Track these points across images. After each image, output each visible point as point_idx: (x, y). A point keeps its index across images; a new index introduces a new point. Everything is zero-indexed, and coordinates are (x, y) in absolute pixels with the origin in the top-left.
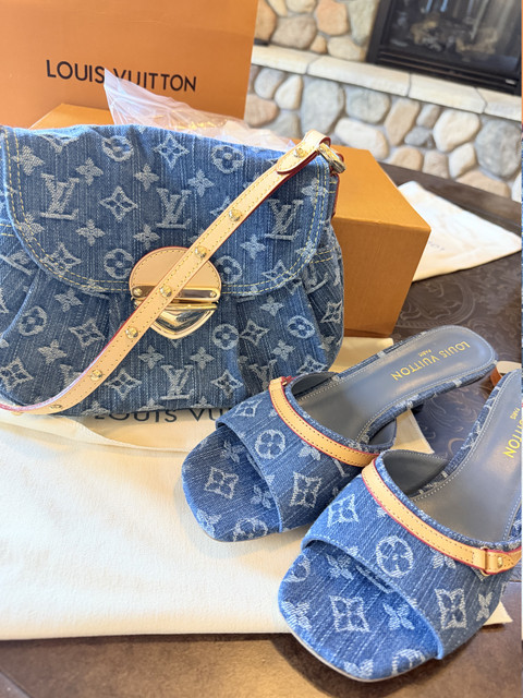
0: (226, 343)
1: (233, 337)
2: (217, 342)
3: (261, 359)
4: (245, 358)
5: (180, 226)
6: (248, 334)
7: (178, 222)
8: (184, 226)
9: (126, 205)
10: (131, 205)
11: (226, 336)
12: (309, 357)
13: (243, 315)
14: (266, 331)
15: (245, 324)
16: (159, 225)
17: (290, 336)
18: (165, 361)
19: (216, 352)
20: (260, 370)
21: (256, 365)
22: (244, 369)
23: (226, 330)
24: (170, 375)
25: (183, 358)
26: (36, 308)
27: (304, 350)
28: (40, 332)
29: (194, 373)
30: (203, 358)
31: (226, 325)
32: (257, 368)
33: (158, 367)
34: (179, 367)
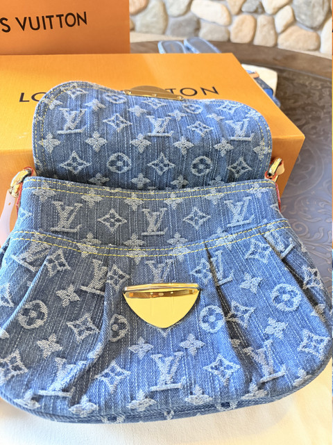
0: (213, 325)
1: (219, 317)
2: (205, 326)
3: (255, 341)
4: (237, 342)
6: (234, 316)
11: (212, 319)
14: (252, 309)
15: (230, 305)
17: (278, 312)
18: (155, 351)
19: (206, 337)
20: (257, 354)
21: (250, 348)
22: (239, 353)
23: (211, 312)
24: (160, 363)
25: (172, 346)
26: (38, 301)
27: (297, 324)
28: (40, 326)
29: (184, 360)
30: (193, 344)
31: (210, 307)
32: (253, 351)
33: (148, 356)
34: (169, 355)
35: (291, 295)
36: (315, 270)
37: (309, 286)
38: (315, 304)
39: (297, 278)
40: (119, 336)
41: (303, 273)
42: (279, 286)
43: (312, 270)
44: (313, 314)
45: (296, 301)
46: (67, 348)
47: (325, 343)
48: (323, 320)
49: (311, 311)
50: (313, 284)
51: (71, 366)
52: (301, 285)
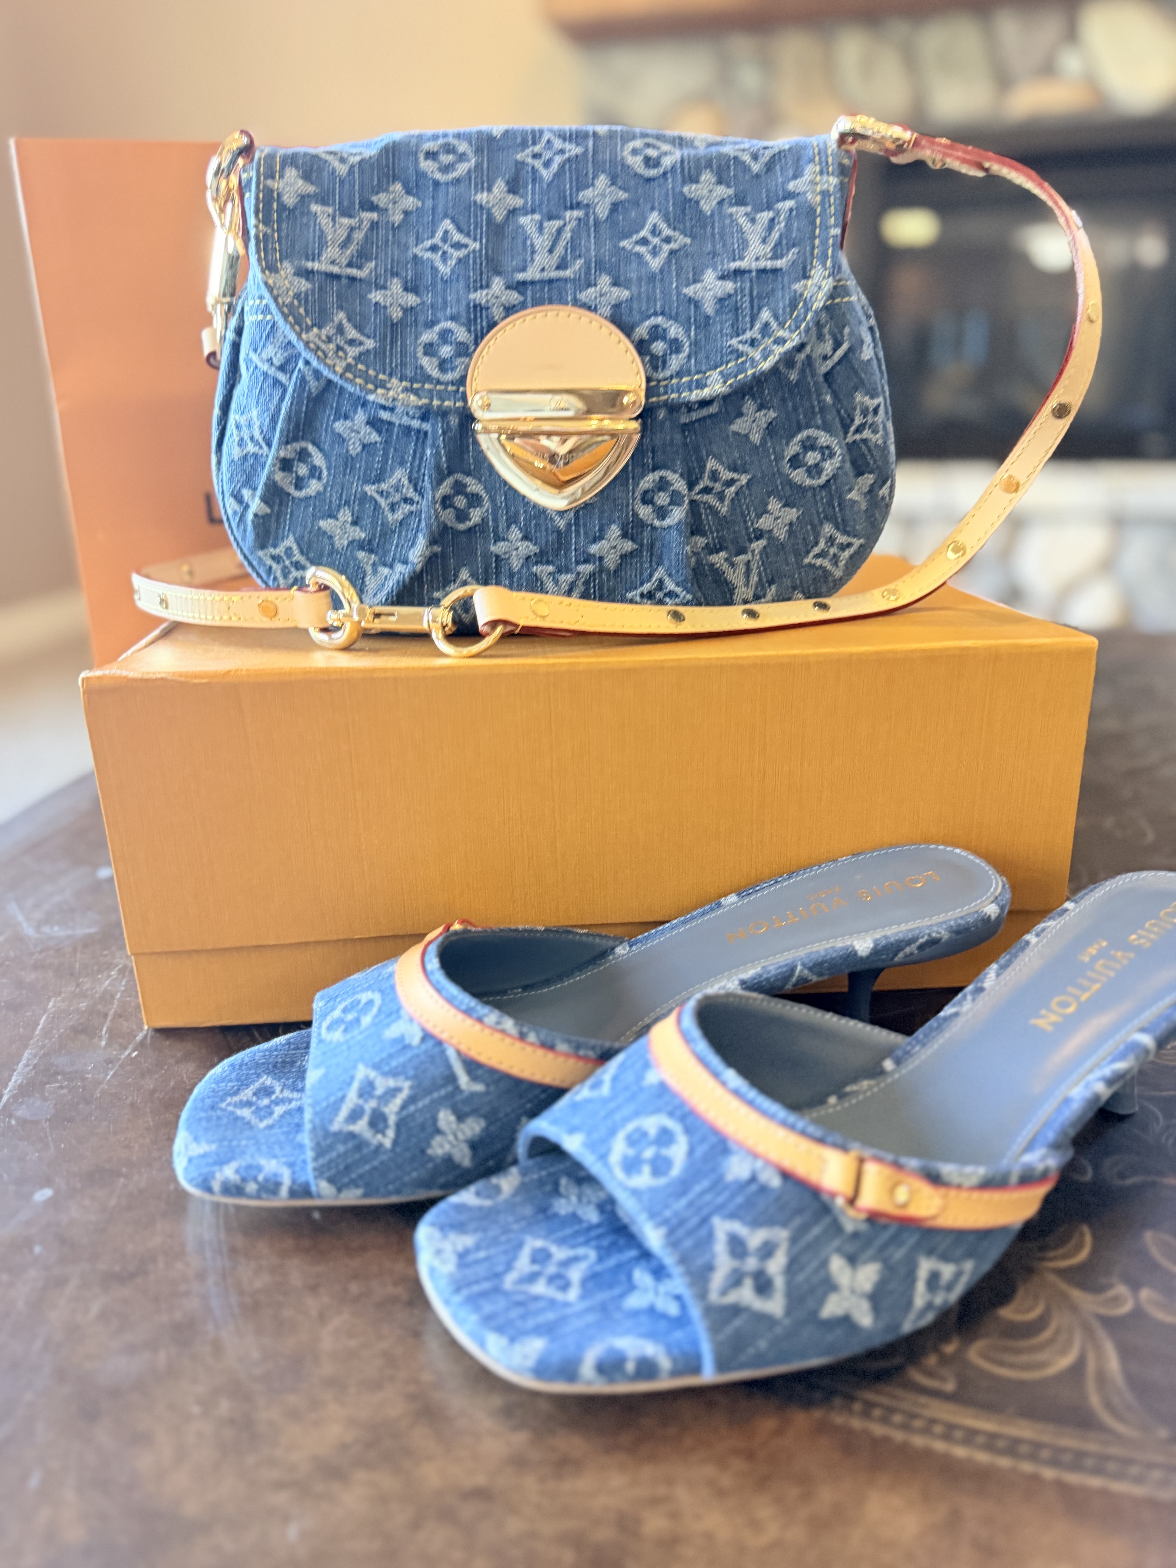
0: (662, 513)
1: (676, 499)
2: (645, 512)
3: (735, 541)
4: (701, 541)
5: (561, 274)
6: (707, 490)
7: (558, 268)
8: (568, 273)
9: (458, 246)
10: (466, 246)
11: (662, 499)
12: (828, 529)
13: (697, 449)
14: (744, 479)
15: (703, 468)
16: (520, 276)
17: (791, 487)
18: (541, 558)
19: (642, 533)
20: (732, 565)
21: (723, 554)
22: (699, 562)
23: (663, 485)
24: (550, 585)
25: (576, 550)
26: (303, 444)
27: (818, 513)
28: (319, 493)
29: (595, 580)
30: (615, 547)
31: (663, 473)
32: (726, 560)
33: (528, 568)
34: (568, 570)
35: (823, 454)
36: (876, 402)
37: (858, 437)
38: (859, 473)
39: (842, 420)
40: (470, 520)
41: (854, 409)
42: (805, 433)
43: (872, 403)
44: (853, 495)
45: (829, 467)
46: (374, 535)
47: (852, 550)
48: (864, 506)
49: (850, 490)
50: (866, 434)
51: (386, 571)
52: (846, 433)
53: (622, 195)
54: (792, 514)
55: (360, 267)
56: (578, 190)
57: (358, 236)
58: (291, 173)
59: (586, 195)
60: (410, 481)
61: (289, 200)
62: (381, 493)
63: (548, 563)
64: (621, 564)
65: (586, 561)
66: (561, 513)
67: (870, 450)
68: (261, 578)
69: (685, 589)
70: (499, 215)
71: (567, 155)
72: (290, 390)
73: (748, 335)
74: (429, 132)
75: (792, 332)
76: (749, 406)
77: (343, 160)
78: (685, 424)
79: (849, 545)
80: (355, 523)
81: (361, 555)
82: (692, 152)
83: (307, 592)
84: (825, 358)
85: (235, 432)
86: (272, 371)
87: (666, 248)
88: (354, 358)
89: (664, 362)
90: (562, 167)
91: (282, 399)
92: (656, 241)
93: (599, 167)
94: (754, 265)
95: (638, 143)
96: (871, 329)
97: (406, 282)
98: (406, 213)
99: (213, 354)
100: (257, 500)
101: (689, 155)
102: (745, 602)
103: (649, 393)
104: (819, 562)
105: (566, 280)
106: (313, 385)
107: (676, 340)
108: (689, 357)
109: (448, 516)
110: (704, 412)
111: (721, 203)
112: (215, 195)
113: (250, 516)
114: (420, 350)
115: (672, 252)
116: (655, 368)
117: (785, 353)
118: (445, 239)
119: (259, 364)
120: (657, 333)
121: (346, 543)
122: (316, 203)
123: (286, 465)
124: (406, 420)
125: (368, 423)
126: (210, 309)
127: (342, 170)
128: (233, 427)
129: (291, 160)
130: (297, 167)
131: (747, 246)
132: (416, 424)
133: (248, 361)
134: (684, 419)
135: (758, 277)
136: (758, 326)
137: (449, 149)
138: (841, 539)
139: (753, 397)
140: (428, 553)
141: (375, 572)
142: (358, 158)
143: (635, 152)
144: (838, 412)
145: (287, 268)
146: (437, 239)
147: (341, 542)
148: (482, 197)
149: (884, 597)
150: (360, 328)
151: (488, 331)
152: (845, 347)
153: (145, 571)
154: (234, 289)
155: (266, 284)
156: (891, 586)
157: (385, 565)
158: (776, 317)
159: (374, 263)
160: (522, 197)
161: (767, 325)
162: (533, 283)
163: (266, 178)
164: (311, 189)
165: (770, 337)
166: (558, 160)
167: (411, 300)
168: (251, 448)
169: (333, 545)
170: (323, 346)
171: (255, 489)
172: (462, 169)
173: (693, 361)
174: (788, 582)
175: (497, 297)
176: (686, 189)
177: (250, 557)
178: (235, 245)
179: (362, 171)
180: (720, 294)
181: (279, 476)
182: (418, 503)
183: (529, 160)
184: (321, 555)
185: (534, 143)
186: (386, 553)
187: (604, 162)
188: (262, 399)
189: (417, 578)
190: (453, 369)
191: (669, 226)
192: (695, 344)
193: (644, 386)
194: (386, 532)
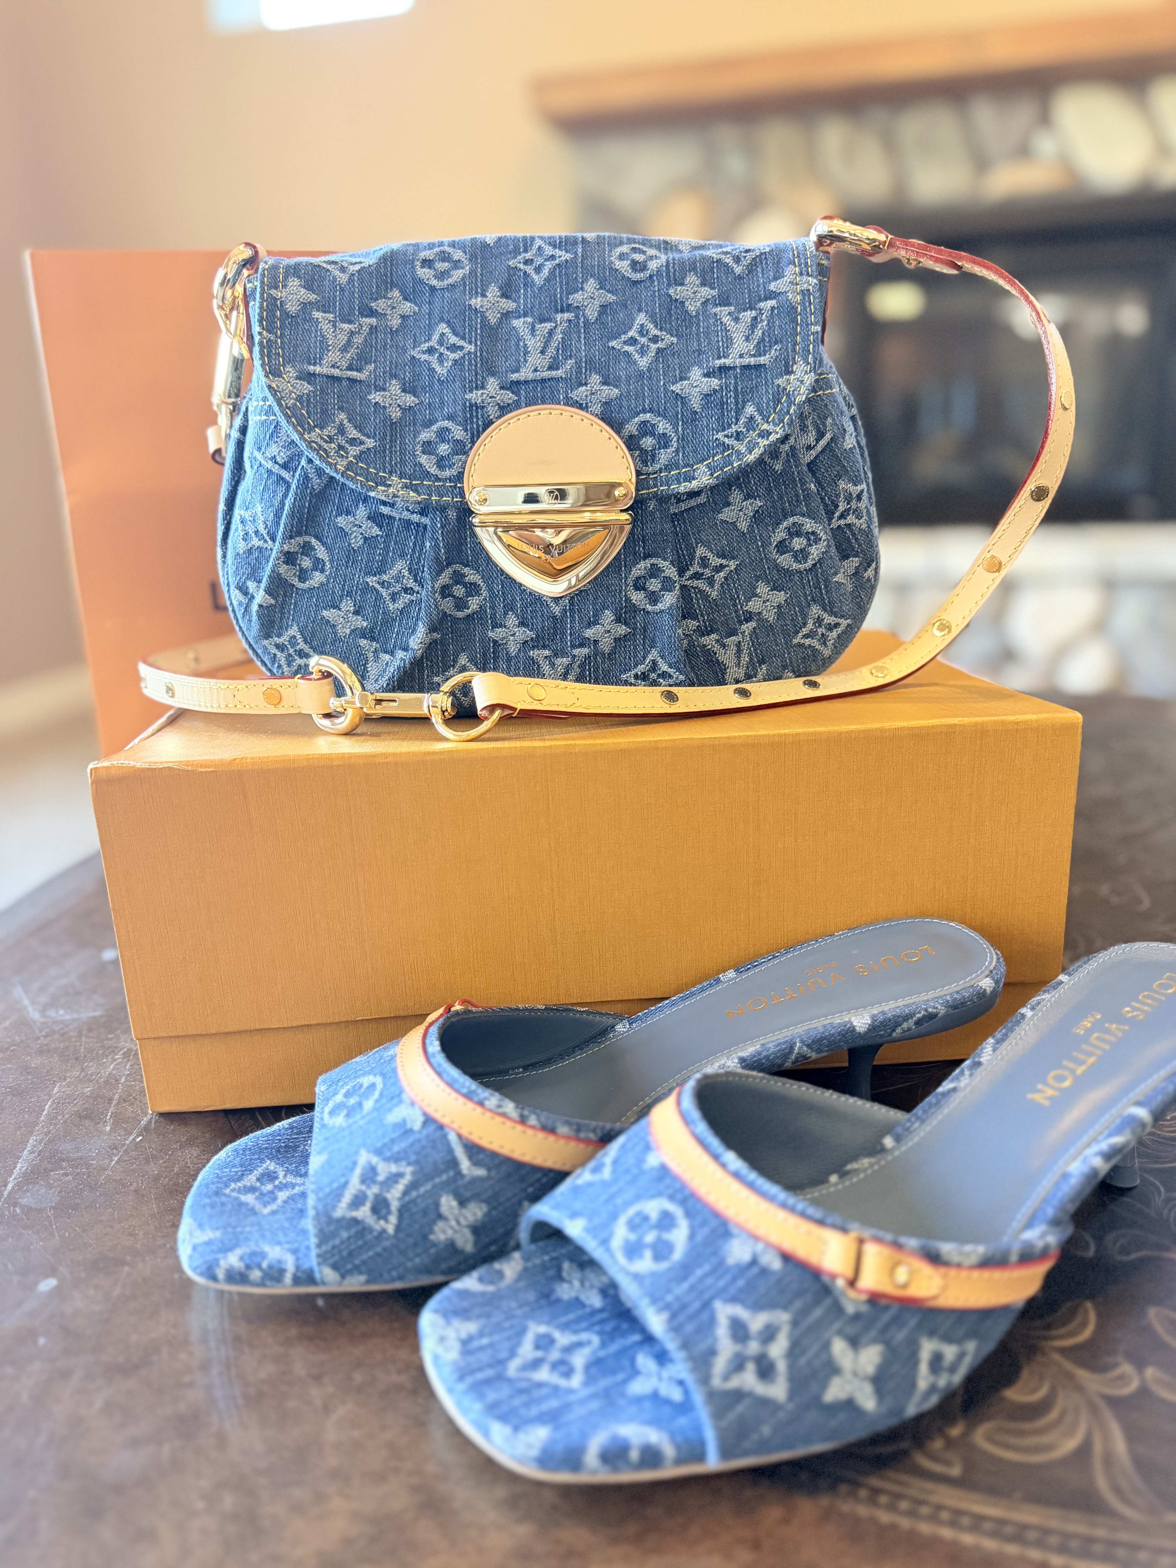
0: (654, 598)
1: (667, 585)
2: (637, 597)
3: (726, 623)
4: (693, 624)
5: (554, 373)
6: (697, 576)
7: (550, 368)
8: (559, 373)
9: (454, 348)
10: (461, 348)
11: (654, 585)
12: (815, 610)
13: (686, 537)
14: (733, 565)
15: (692, 555)
16: (514, 377)
17: (778, 571)
18: (538, 642)
19: (635, 617)
20: (724, 646)
21: (714, 636)
22: (691, 644)
23: (654, 571)
24: (546, 668)
25: (571, 635)
26: (307, 538)
27: (805, 594)
28: (322, 584)
29: (590, 663)
30: (609, 631)
31: (653, 561)
32: (717, 641)
33: (525, 652)
34: (564, 654)
35: (809, 540)
36: (859, 488)
37: (842, 522)
38: (845, 557)
39: (826, 505)
40: (468, 609)
41: (838, 496)
42: (791, 520)
43: (855, 490)
44: (839, 578)
45: (815, 552)
46: (376, 623)
47: (840, 630)
48: (850, 588)
49: (836, 573)
50: (851, 519)
51: (387, 657)
52: (830, 519)
53: (611, 298)
54: (781, 597)
55: (359, 370)
56: (568, 293)
57: (358, 340)
58: (294, 283)
59: (577, 298)
60: (410, 571)
61: (292, 308)
62: (382, 584)
63: (544, 647)
64: (615, 647)
65: (581, 645)
66: (556, 600)
67: (854, 534)
68: (266, 665)
69: (678, 670)
70: (493, 318)
71: (557, 261)
72: (293, 486)
73: (734, 428)
74: (425, 240)
75: (775, 425)
76: (736, 496)
77: (343, 269)
78: (675, 514)
79: (837, 625)
80: (356, 613)
81: (363, 642)
82: (677, 256)
83: (310, 679)
84: (809, 448)
85: (240, 526)
86: (276, 469)
87: (653, 347)
88: (355, 457)
89: (653, 456)
90: (552, 272)
91: (285, 496)
92: (643, 340)
93: (588, 273)
94: (738, 362)
95: (625, 249)
96: (853, 418)
97: (404, 384)
98: (403, 317)
99: (218, 451)
100: (262, 592)
101: (674, 259)
102: (737, 681)
103: (639, 485)
104: (807, 642)
105: (557, 380)
106: (316, 482)
107: (664, 434)
108: (677, 451)
109: (447, 605)
110: (693, 503)
111: (705, 303)
112: (221, 304)
113: (255, 607)
114: (419, 448)
115: (659, 351)
116: (645, 462)
117: (770, 445)
118: (441, 342)
119: (263, 462)
120: (646, 429)
121: (348, 631)
122: (318, 310)
123: (289, 558)
124: (406, 515)
125: (369, 518)
126: (215, 408)
127: (343, 278)
128: (238, 522)
129: (294, 271)
130: (299, 277)
131: (732, 343)
132: (415, 518)
133: (253, 459)
134: (673, 510)
135: (742, 374)
136: (743, 420)
137: (445, 257)
138: (829, 619)
139: (740, 487)
140: (428, 641)
141: (377, 658)
142: (357, 267)
143: (622, 257)
144: (822, 499)
145: (290, 372)
146: (433, 343)
147: (344, 631)
148: (477, 302)
149: (872, 674)
150: (360, 428)
151: (484, 430)
152: (828, 436)
153: (151, 659)
154: (239, 390)
155: (269, 387)
156: (880, 664)
157: (386, 652)
158: (760, 411)
159: (373, 365)
160: (515, 301)
161: (752, 418)
162: (526, 382)
163: (270, 288)
164: (313, 297)
165: (754, 430)
166: (549, 265)
167: (410, 400)
168: (256, 542)
169: (335, 633)
170: (325, 446)
171: (260, 582)
172: (457, 275)
173: (681, 455)
174: (778, 662)
175: (491, 397)
176: (671, 291)
177: (255, 646)
178: (239, 349)
179: (361, 280)
180: (706, 390)
181: (283, 569)
182: (418, 593)
183: (522, 266)
184: (324, 643)
185: (526, 251)
186: (387, 640)
187: (593, 267)
188: (266, 496)
189: (417, 664)
190: (450, 467)
191: (656, 327)
192: (682, 439)
193: (634, 480)
194: (388, 621)
